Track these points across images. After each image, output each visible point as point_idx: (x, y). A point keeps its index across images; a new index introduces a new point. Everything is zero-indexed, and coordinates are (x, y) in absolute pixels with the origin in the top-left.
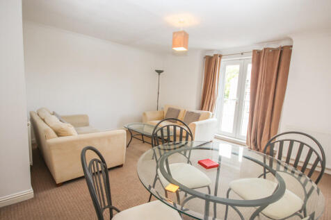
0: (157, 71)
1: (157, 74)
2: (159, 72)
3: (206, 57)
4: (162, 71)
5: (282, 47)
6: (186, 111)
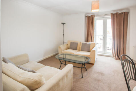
0: (62, 23)
1: (62, 25)
2: (63, 24)
3: (87, 16)
4: (65, 23)
5: (124, 12)
6: (82, 43)
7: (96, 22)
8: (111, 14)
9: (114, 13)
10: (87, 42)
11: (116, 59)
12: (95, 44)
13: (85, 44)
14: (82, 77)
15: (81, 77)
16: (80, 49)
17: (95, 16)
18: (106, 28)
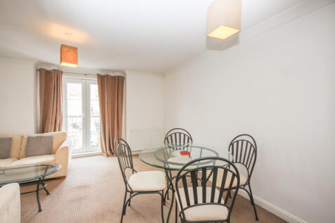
5: (119, 77)
6: (26, 137)
7: (66, 86)
8: (98, 75)
9: (103, 74)
10: (43, 132)
11: (108, 156)
12: (65, 134)
13: (38, 137)
14: (40, 210)
15: (38, 209)
16: (23, 153)
17: (64, 74)
18: (89, 100)
